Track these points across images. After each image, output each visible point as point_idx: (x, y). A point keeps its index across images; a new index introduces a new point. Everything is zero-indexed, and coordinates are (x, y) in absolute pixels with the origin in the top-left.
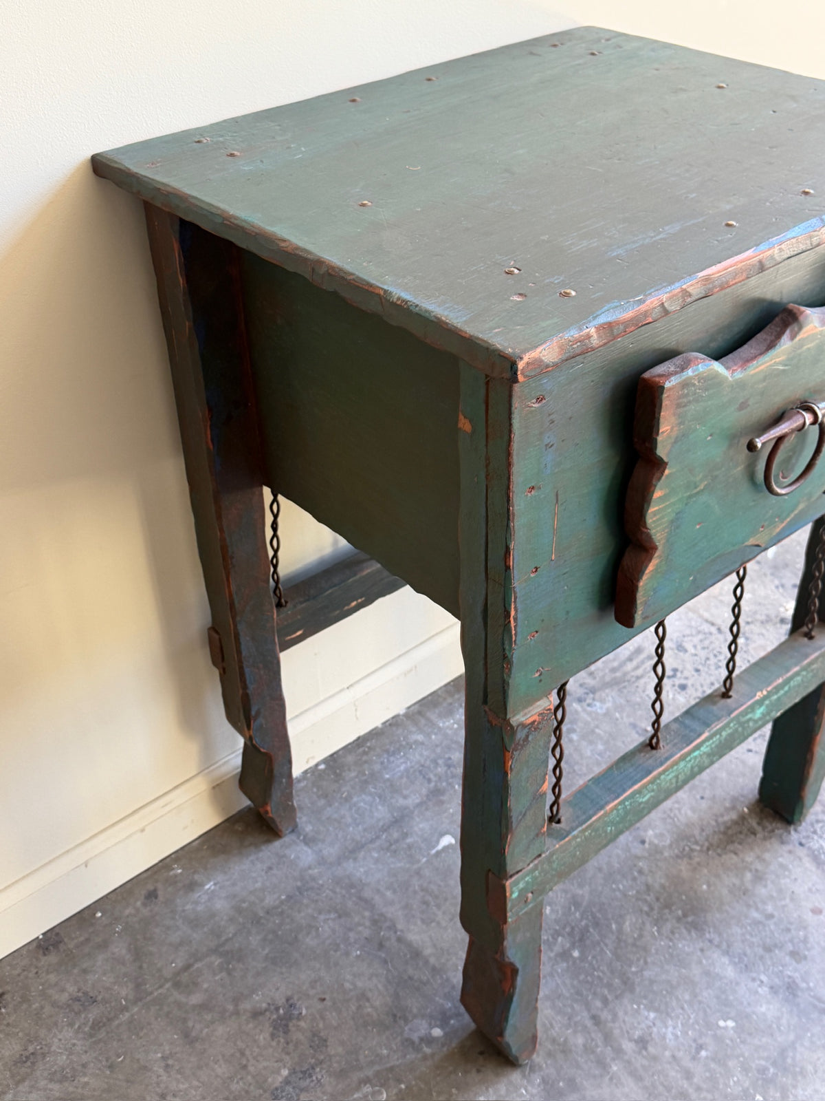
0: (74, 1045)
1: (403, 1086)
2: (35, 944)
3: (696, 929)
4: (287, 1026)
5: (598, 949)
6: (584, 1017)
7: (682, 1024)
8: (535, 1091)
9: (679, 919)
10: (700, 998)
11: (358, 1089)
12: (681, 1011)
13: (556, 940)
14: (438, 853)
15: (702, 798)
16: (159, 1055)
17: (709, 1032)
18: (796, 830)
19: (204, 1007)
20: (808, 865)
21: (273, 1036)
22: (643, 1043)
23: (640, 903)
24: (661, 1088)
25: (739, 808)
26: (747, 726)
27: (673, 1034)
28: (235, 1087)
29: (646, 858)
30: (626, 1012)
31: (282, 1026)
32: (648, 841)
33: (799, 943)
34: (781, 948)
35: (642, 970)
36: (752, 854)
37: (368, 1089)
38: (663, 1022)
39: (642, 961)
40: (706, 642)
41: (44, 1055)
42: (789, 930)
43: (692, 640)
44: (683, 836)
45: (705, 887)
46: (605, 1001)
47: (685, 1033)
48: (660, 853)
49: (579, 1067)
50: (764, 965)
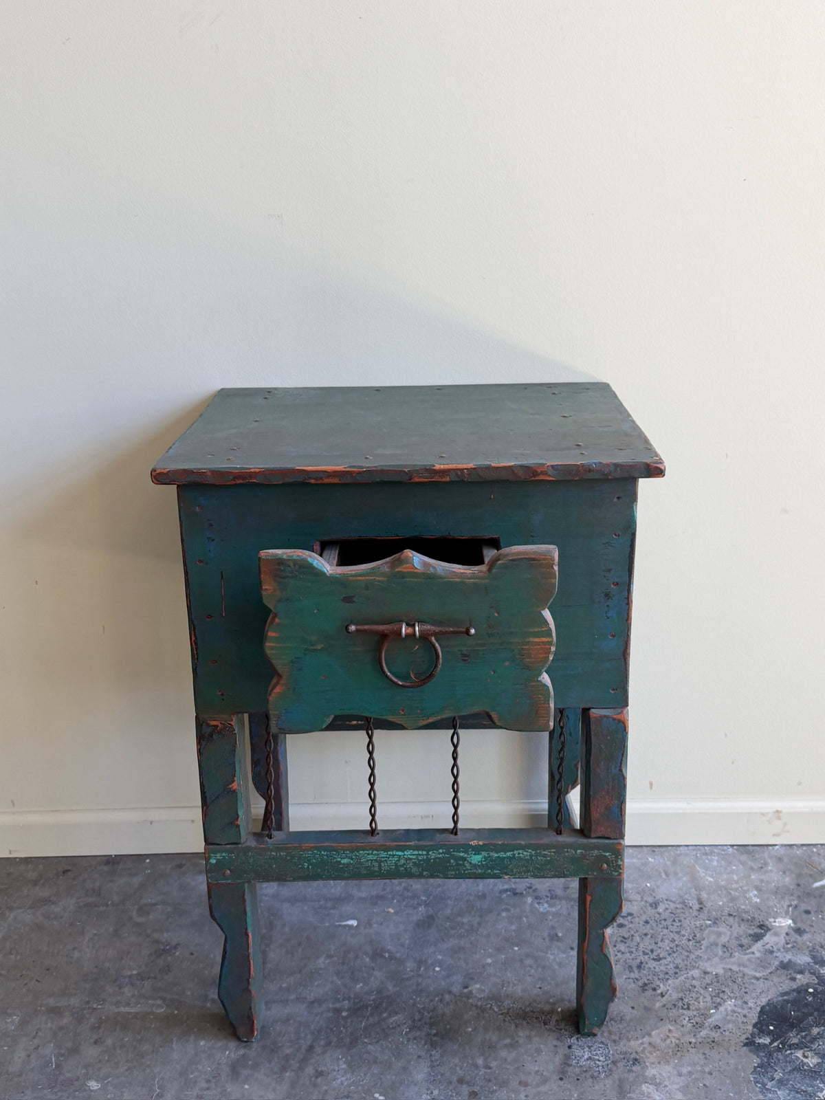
0: (69, 907)
1: (176, 1012)
2: (107, 857)
3: (432, 1045)
4: (162, 954)
5: (360, 1019)
6: (305, 1044)
7: (354, 1081)
8: (233, 1056)
9: (428, 1035)
10: (382, 1076)
11: (155, 999)
12: (363, 1075)
13: (343, 1000)
14: (340, 925)
15: (540, 988)
16: (95, 932)
17: (363, 1094)
18: (577, 1039)
19: (138, 924)
20: (557, 1059)
21: (151, 955)
22: (319, 1074)
23: (417, 1014)
24: (297, 1098)
25: (557, 1006)
26: (463, 865)
27: (342, 1081)
28: (107, 964)
29: (455, 996)
30: (331, 1056)
31: (160, 953)
32: (470, 988)
33: (486, 1090)
34: (470, 1086)
35: (370, 1044)
36: (527, 1033)
37: (159, 1002)
38: (345, 1073)
39: (375, 1040)
40: (678, 911)
41: (53, 904)
42: (490, 1081)
43: (669, 905)
44: (496, 998)
45: (470, 1030)
46: (328, 1044)
47: (349, 1086)
48: (468, 998)
49: (270, 1062)
50: (445, 1087)
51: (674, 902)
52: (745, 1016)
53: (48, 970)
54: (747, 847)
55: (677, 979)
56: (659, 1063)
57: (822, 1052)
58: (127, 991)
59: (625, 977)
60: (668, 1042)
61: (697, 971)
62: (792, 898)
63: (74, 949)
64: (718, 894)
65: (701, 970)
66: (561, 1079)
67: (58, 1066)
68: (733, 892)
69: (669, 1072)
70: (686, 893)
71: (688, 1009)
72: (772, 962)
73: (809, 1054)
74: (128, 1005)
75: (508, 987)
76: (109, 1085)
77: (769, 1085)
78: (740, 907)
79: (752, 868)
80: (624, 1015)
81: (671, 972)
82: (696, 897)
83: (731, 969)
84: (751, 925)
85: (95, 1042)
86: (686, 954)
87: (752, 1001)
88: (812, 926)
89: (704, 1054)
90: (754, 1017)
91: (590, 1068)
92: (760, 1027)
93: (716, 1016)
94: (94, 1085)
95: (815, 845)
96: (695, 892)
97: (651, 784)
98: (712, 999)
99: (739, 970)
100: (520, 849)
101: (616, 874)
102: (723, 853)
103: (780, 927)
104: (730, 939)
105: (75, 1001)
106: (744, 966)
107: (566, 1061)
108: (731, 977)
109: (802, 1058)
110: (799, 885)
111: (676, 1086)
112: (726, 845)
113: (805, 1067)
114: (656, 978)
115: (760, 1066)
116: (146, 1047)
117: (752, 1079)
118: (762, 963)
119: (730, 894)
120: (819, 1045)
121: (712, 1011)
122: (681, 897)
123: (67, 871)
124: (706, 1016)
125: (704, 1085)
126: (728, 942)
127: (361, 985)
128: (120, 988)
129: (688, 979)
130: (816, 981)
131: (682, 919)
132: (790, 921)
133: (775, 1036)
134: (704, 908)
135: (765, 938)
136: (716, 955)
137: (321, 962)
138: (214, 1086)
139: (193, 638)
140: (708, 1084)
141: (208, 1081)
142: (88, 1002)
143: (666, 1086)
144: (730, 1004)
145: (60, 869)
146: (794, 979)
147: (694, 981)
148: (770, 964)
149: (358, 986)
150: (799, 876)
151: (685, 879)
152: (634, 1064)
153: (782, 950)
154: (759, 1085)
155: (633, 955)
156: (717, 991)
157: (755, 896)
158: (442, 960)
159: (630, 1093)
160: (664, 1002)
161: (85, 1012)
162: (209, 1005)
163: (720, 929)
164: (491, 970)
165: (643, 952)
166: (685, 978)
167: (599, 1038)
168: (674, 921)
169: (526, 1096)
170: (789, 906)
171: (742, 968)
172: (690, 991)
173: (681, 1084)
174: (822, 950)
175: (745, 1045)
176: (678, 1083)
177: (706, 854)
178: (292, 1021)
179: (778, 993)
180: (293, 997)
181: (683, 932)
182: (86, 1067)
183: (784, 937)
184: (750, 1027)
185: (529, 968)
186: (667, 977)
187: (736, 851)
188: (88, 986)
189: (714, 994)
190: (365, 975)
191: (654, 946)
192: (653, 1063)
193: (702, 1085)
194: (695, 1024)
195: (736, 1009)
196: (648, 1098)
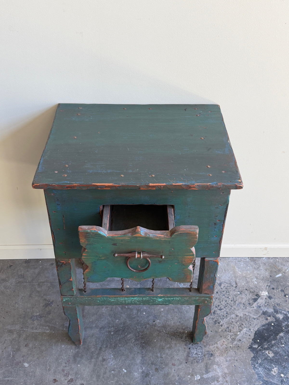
0: (13, 283)
2: (25, 260)
3: (142, 347)
4: (47, 306)
5: (118, 336)
6: (99, 346)
7: (116, 363)
8: (74, 352)
9: (141, 343)
10: (125, 361)
11: (46, 326)
12: (119, 360)
13: (112, 327)
15: (180, 322)
16: (23, 295)
17: (119, 369)
18: (192, 345)
19: (38, 292)
20: (185, 354)
21: (43, 306)
22: (104, 360)
23: (137, 333)
24: (97, 371)
25: (185, 330)
26: (155, 301)
27: (112, 363)
28: (28, 310)
29: (150, 325)
30: (108, 352)
32: (155, 322)
33: (161, 368)
34: (155, 365)
35: (121, 347)
36: (175, 342)
37: (47, 328)
38: (113, 360)
39: (123, 345)
40: (229, 287)
41: (7, 281)
42: (162, 363)
43: (225, 285)
44: (164, 327)
45: (155, 341)
46: (107, 347)
47: (114, 365)
48: (155, 327)
49: (87, 354)
50: (147, 366)
51: (227, 283)
52: (250, 335)
53: (7, 313)
54: (254, 259)
55: (227, 318)
56: (220, 356)
57: (275, 351)
58: (36, 323)
59: (209, 317)
60: (223, 346)
61: (234, 315)
62: (268, 282)
63: (16, 303)
64: (243, 280)
65: (235, 314)
66: (186, 363)
67: (13, 356)
68: (247, 279)
69: (223, 360)
70: (231, 279)
71: (230, 332)
72: (260, 312)
73: (270, 352)
74: (36, 329)
75: (169, 321)
76: (32, 365)
77: (256, 365)
78: (250, 286)
79: (255, 268)
80: (208, 334)
81: (225, 315)
82: (234, 281)
83: (245, 314)
84: (253, 295)
85: (26, 346)
86: (230, 307)
87: (252, 329)
88: (274, 295)
89: (235, 352)
90: (252, 336)
91: (196, 357)
92: (255, 340)
93: (240, 335)
94: (26, 365)
95: (277, 258)
96: (235, 279)
98: (239, 328)
99: (249, 315)
101: (210, 304)
102: (245, 261)
103: (263, 295)
104: (246, 300)
106: (250, 313)
107: (188, 356)
108: (245, 318)
109: (268, 354)
110: (271, 276)
111: (225, 366)
112: (246, 257)
113: (269, 358)
114: (220, 318)
115: (254, 357)
116: (43, 348)
117: (251, 363)
118: (257, 312)
119: (247, 280)
120: (274, 348)
121: (238, 333)
122: (229, 281)
123: (11, 266)
124: (236, 335)
125: (235, 365)
126: (245, 302)
127: (118, 320)
128: (33, 321)
129: (231, 319)
130: (275, 321)
131: (229, 291)
132: (267, 293)
133: (260, 344)
134: (237, 286)
135: (258, 300)
136: (241, 308)
137: (104, 310)
138: (68, 365)
140: (236, 365)
141: (66, 363)
142: (22, 328)
143: (222, 366)
144: (245, 329)
145: (9, 265)
146: (267, 319)
147: (233, 320)
148: (259, 312)
149: (117, 321)
150: (271, 272)
151: (231, 273)
152: (211, 356)
153: (264, 306)
154: (253, 366)
156: (240, 324)
157: (256, 281)
158: (146, 309)
159: (209, 369)
160: (222, 329)
161: (21, 332)
162: (65, 329)
163: (243, 296)
164: (163, 314)
165: (216, 306)
166: (230, 318)
167: (199, 345)
168: (227, 292)
169: (174, 370)
170: (267, 286)
171: (249, 314)
172: (231, 324)
173: (227, 365)
174: (277, 306)
175: (249, 348)
176: (225, 365)
177: (239, 261)
178: (94, 337)
179: (261, 326)
180: (94, 325)
181: (230, 297)
182: (23, 356)
183: (265, 300)
184: (251, 340)
185: (176, 313)
186: (223, 317)
187: (249, 260)
188: (22, 320)
189: (239, 325)
190: (119, 316)
191: (219, 304)
192: (218, 356)
193: (233, 365)
194: (232, 339)
195: (246, 332)
196: (216, 371)
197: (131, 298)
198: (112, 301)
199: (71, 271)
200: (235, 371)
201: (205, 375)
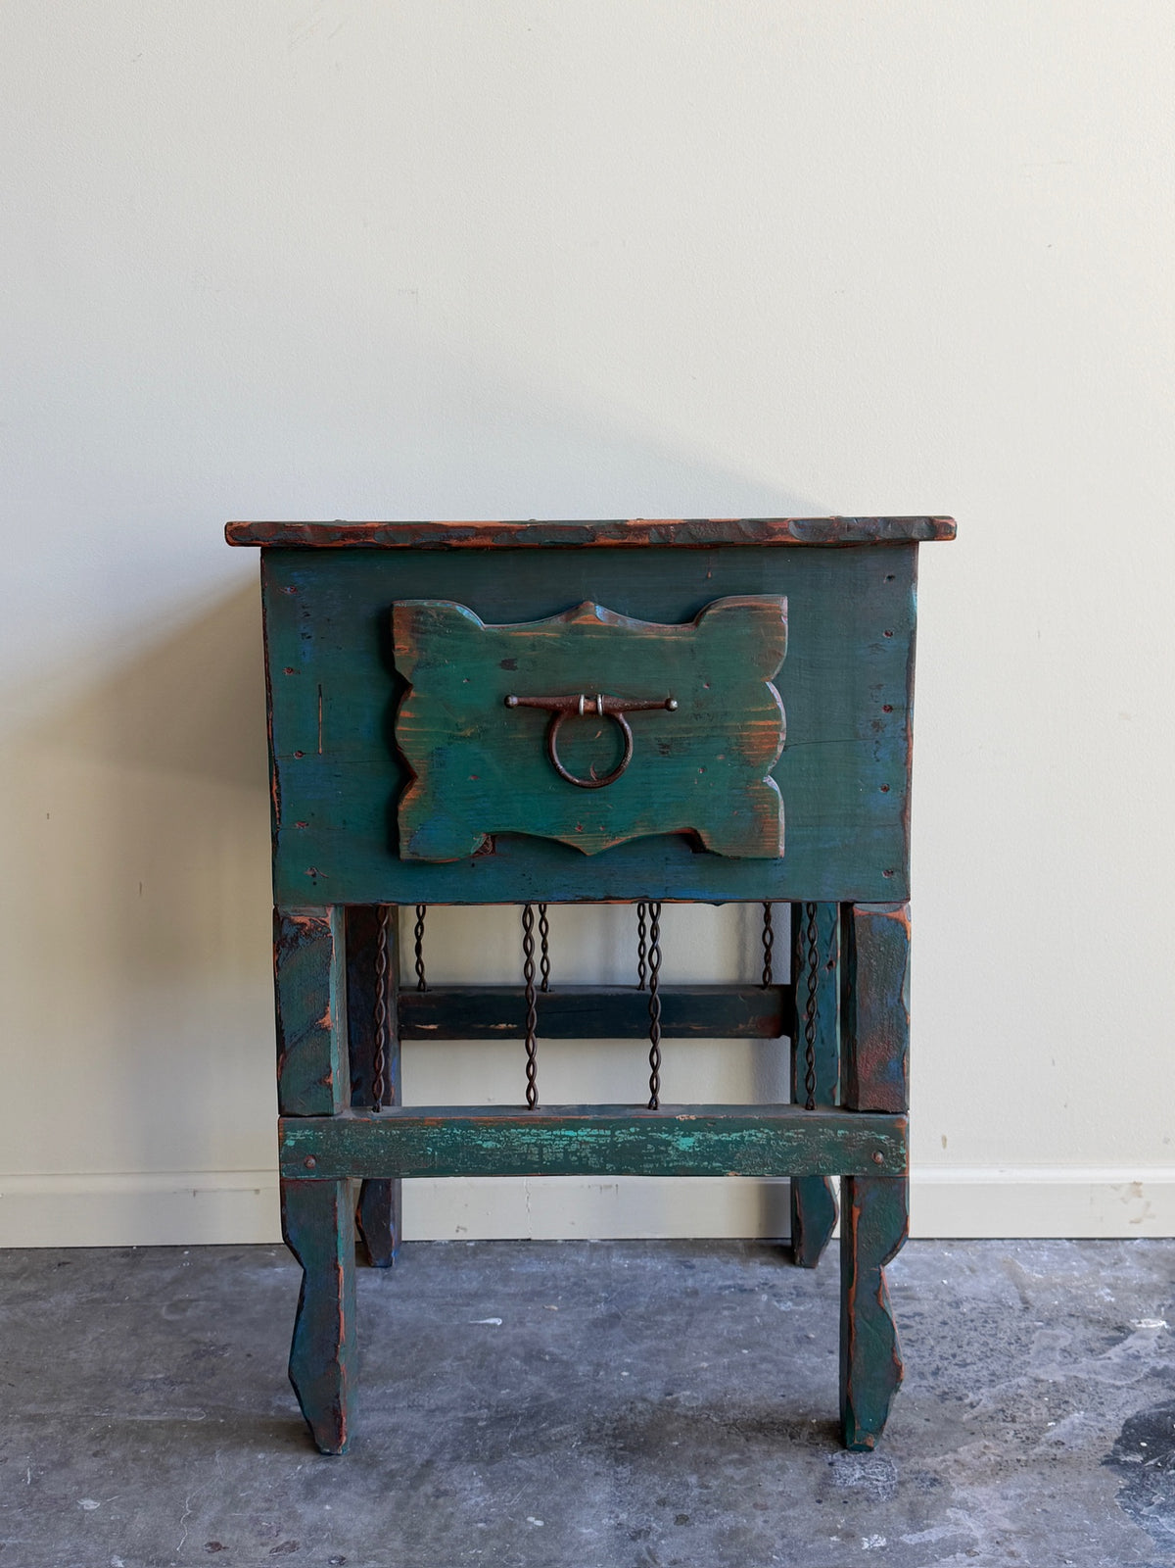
0: (65, 1303)
2: (126, 1248)
3: (616, 1460)
4: (203, 1356)
5: (507, 1429)
6: (419, 1459)
7: (495, 1502)
8: (307, 1472)
9: (611, 1448)
10: (540, 1497)
11: (191, 1406)
12: (509, 1495)
13: (480, 1409)
14: (476, 1324)
15: (783, 1396)
16: (102, 1331)
17: (510, 1518)
18: (843, 1455)
19: (169, 1323)
20: (813, 1478)
21: (186, 1356)
22: (439, 1494)
23: (594, 1424)
24: (407, 1522)
25: (810, 1417)
26: (666, 1152)
27: (476, 1502)
28: (119, 1366)
29: (652, 1404)
30: (461, 1472)
31: (198, 1355)
32: (675, 1396)
33: (701, 1514)
34: (677, 1508)
35: (520, 1458)
36: (765, 1447)
37: (196, 1410)
38: (482, 1492)
39: (531, 1454)
40: (992, 1311)
41: (41, 1299)
42: (707, 1502)
43: (977, 1304)
44: (716, 1408)
45: (676, 1443)
46: (456, 1458)
47: (488, 1507)
48: (673, 1407)
49: (365, 1479)
50: (638, 1509)
51: (985, 1301)
52: (1101, 1430)
53: (28, 1372)
54: (1093, 1242)
55: (994, 1387)
56: (971, 1484)
58: (148, 1398)
60: (984, 1459)
61: (1025, 1379)
62: (1164, 1296)
63: (70, 1349)
64: (1052, 1293)
65: (1031, 1377)
66: (819, 1502)
67: (35, 1482)
68: (1073, 1291)
69: (987, 1495)
70: (1003, 1291)
71: (1013, 1420)
72: (1139, 1369)
74: (148, 1412)
75: (733, 1395)
76: (114, 1504)
77: (1145, 1511)
78: (1085, 1307)
79: (1101, 1264)
80: (914, 1428)
81: (984, 1379)
82: (1018, 1295)
83: (1076, 1377)
84: (1103, 1327)
85: (95, 1455)
86: (1006, 1359)
87: (1111, 1413)
89: (1041, 1474)
90: (1117, 1433)
91: (864, 1489)
92: (1126, 1443)
93: (1056, 1431)
96: (1016, 1290)
97: (944, 1139)
98: (1049, 1410)
99: (1090, 1378)
100: (752, 1129)
101: (898, 1170)
102: (1056, 1247)
103: (1148, 1329)
104: (1073, 1342)
105: (67, 1408)
106: (1097, 1374)
107: (826, 1481)
108: (1077, 1386)
111: (999, 1512)
112: (1060, 1239)
114: (961, 1387)
115: (1130, 1488)
116: (173, 1460)
117: (1118, 1504)
118: (1124, 1370)
119: (1070, 1292)
121: (1050, 1424)
122: (994, 1295)
123: (64, 1263)
124: (1041, 1430)
125: (1044, 1510)
126: (1070, 1345)
127: (508, 1390)
128: (137, 1393)
129: (1011, 1387)
131: (999, 1320)
132: (1164, 1323)
133: (1153, 1453)
134: (1031, 1308)
135: (1126, 1342)
136: (1052, 1361)
137: (447, 1365)
138: (277, 1507)
139: (275, 787)
140: (1048, 1509)
141: (268, 1501)
142: (87, 1409)
143: (983, 1511)
144: (1077, 1417)
145: (55, 1261)
147: (1020, 1390)
148: (1136, 1371)
149: (503, 1392)
150: (1172, 1272)
151: (1000, 1275)
152: (932, 1485)
153: (1153, 1354)
154: (1130, 1511)
155: (925, 1361)
156: (1057, 1401)
157: (1108, 1294)
158: (632, 1363)
159: (927, 1519)
160: (976, 1414)
161: (82, 1419)
162: (272, 1413)
163: (1057, 1332)
164: (709, 1376)
165: (941, 1356)
166: (1007, 1387)
167: (876, 1454)
168: (986, 1322)
169: (765, 1522)
170: (1159, 1306)
171: (1093, 1376)
172: (1015, 1400)
173: (1007, 1509)
176: (1001, 1508)
177: (1030, 1248)
178: (400, 1432)
179: (1151, 1404)
180: (403, 1404)
181: (1000, 1335)
182: (78, 1483)
183: (1156, 1341)
184: (1110, 1443)
185: (766, 1374)
186: (978, 1385)
187: (1075, 1245)
188: (87, 1391)
189: (1052, 1405)
190: (514, 1380)
191: (956, 1350)
192: (962, 1484)
193: (1039, 1510)
194: (1024, 1439)
195: (1086, 1422)
196: (957, 1525)
197: (567, 1133)
198: (486, 1149)
199: (328, 974)
200: (1048, 1525)
201: (910, 1536)
